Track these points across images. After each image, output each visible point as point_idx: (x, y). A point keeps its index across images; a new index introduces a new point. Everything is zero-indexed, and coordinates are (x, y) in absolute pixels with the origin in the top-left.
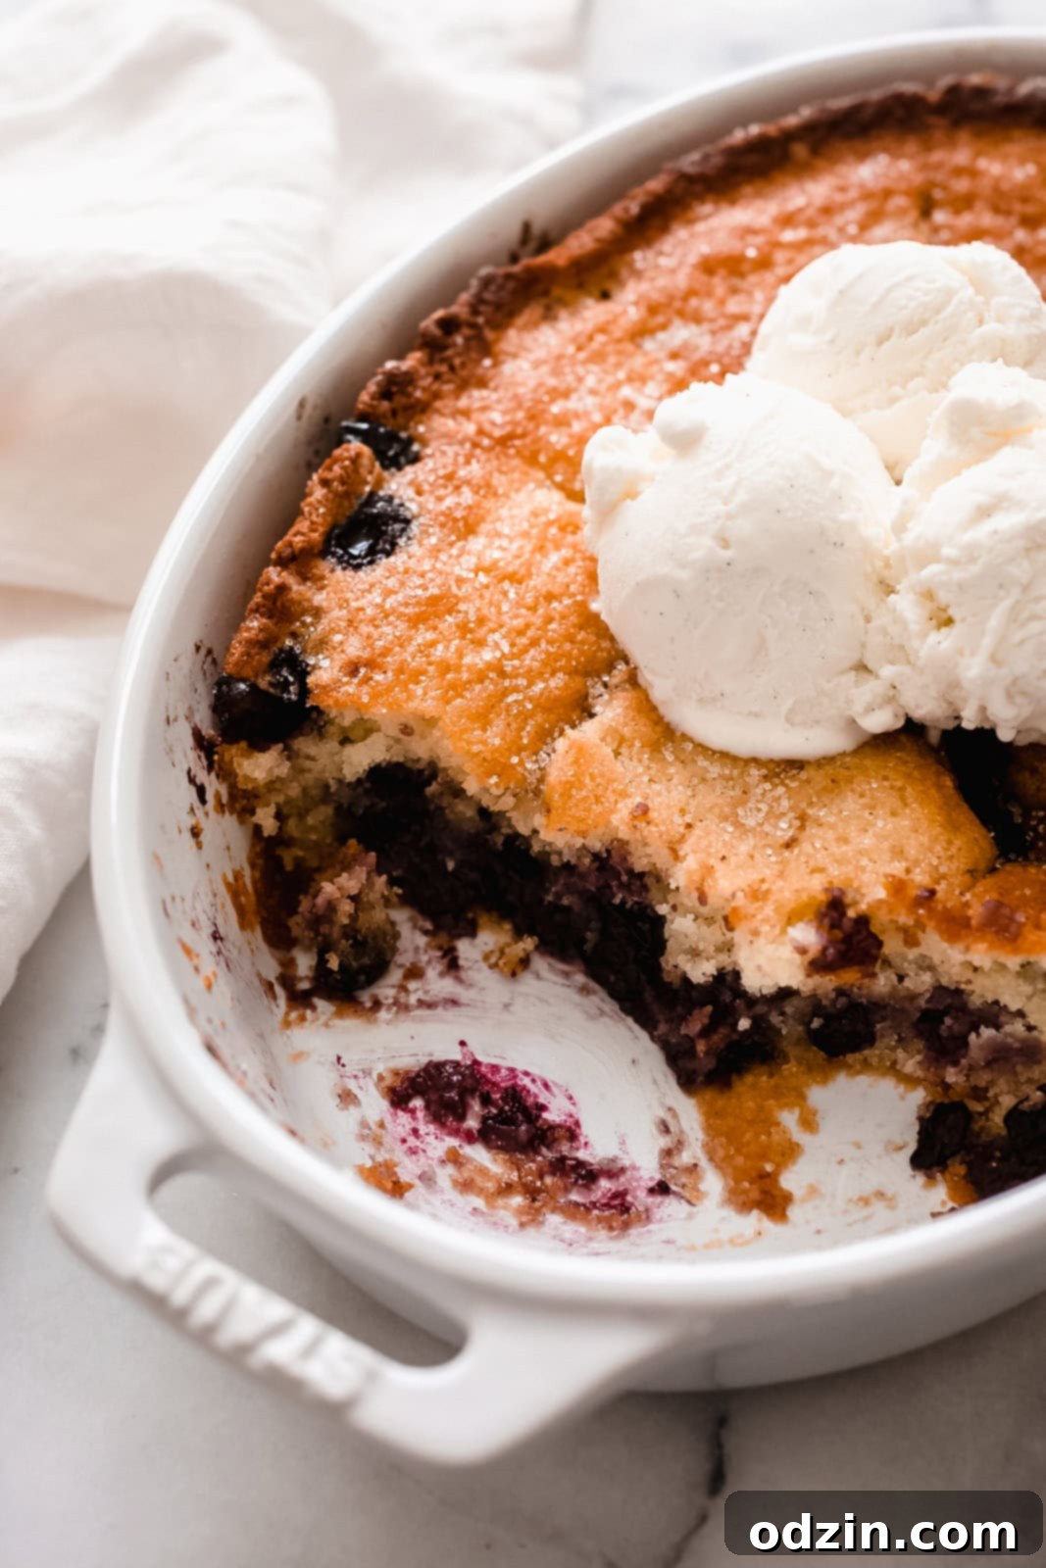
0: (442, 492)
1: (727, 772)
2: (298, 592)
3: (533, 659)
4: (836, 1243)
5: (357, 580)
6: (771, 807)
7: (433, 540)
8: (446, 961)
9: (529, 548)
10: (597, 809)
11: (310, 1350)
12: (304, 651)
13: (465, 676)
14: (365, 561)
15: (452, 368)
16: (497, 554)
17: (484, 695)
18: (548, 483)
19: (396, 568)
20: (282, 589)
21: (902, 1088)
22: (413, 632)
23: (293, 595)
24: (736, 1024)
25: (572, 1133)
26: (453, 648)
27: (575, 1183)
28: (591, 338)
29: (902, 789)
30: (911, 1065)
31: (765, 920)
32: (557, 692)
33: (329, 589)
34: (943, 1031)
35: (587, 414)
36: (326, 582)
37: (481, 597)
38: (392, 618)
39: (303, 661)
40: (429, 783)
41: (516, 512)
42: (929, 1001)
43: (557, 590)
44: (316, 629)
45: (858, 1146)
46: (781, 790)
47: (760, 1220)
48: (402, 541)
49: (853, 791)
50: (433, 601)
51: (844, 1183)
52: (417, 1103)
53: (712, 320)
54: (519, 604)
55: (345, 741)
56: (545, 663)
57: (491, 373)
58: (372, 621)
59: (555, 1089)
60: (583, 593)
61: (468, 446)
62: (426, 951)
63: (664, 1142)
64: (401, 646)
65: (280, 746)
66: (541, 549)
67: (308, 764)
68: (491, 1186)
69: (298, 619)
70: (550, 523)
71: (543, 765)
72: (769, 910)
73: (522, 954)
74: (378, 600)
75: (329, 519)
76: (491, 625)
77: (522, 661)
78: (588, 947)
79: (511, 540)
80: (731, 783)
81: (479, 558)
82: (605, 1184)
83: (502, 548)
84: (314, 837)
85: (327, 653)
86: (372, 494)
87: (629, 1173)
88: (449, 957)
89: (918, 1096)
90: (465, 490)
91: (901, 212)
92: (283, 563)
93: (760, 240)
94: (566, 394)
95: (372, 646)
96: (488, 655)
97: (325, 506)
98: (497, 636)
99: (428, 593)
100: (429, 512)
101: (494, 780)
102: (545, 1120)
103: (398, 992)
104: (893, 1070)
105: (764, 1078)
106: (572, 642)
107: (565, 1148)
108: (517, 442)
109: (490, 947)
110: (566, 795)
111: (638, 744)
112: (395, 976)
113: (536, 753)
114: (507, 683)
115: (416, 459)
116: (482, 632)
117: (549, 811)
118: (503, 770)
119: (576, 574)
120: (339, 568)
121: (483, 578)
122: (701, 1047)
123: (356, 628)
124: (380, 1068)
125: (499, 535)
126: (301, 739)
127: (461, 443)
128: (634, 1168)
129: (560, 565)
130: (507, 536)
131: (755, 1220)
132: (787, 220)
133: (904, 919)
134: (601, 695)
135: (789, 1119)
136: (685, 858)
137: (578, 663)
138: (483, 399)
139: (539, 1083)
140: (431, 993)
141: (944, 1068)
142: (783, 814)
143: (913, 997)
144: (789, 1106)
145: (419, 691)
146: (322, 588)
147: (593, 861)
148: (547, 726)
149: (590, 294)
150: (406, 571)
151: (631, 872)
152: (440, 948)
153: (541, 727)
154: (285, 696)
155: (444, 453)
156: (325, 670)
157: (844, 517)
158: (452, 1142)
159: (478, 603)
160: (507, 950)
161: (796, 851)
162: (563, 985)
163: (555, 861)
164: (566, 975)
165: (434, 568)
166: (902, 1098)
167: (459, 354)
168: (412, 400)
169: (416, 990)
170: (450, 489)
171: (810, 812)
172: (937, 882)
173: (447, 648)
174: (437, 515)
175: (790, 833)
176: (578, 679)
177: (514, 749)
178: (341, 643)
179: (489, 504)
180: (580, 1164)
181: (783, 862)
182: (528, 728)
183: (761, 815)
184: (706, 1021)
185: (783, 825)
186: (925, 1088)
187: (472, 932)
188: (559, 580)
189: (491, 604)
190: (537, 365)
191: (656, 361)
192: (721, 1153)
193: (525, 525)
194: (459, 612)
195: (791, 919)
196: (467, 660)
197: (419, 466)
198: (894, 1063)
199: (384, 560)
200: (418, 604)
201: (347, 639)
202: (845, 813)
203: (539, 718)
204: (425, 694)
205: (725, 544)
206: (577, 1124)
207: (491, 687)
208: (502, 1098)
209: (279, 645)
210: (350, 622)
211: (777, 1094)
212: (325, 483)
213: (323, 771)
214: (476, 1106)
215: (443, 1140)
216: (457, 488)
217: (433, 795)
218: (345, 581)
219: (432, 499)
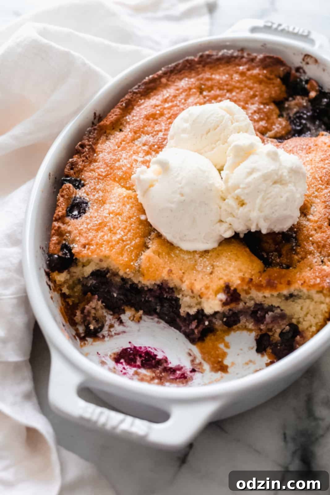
0: (94, 193)
1: (190, 257)
2: (64, 228)
3: (130, 235)
4: (243, 376)
5: (78, 222)
6: (204, 264)
7: (95, 207)
8: (119, 321)
9: (121, 205)
10: (158, 273)
11: (132, 425)
12: (69, 243)
13: (114, 243)
14: (78, 216)
15: (87, 158)
16: (113, 208)
17: (120, 247)
18: (120, 186)
19: (88, 217)
20: (59, 227)
21: (249, 333)
22: (97, 233)
23: (62, 229)
24: (204, 323)
25: (166, 360)
26: (109, 236)
27: (170, 374)
28: (121, 143)
29: (236, 254)
30: (251, 326)
31: (211, 294)
32: (138, 243)
33: (71, 225)
34: (258, 315)
35: (126, 165)
36: (69, 224)
37: (112, 221)
38: (91, 231)
39: (69, 246)
40: (107, 274)
41: (114, 195)
42: (254, 308)
43: (131, 215)
44: (70, 237)
45: (241, 350)
46: (205, 259)
47: (221, 374)
48: (87, 209)
49: (224, 256)
50: (100, 224)
51: (240, 360)
52: (122, 361)
53: (152, 133)
54: (122, 221)
55: (84, 266)
56: (133, 236)
57: (97, 157)
58: (85, 232)
59: (157, 350)
60: (138, 215)
61: (97, 179)
62: (113, 320)
63: (191, 358)
64: (95, 238)
65: (67, 271)
66: (124, 205)
67: (74, 274)
68: (148, 379)
69: (65, 235)
70: (124, 197)
71: (139, 263)
72: (211, 292)
73: (140, 316)
74: (86, 226)
75: (66, 206)
76: (117, 228)
77: (128, 236)
78: (158, 310)
79: (116, 204)
80: (191, 260)
81: (109, 210)
82: (178, 372)
83: (114, 206)
84: (77, 294)
85: (75, 243)
86: (75, 197)
87: (184, 369)
88: (119, 320)
89: (254, 334)
90: (100, 192)
91: (195, 94)
92: (56, 220)
93: (159, 108)
94: (119, 161)
95: (87, 239)
96: (119, 236)
97: (64, 203)
98: (119, 231)
99: (99, 222)
100: (92, 200)
101: (128, 270)
102: (158, 359)
103: (109, 332)
104: (245, 328)
105: (213, 336)
106: (139, 229)
107: (165, 365)
108: (109, 176)
109: (130, 316)
110: (148, 271)
111: (164, 254)
112: (106, 328)
113: (137, 260)
114: (125, 243)
115: (83, 185)
116: (115, 230)
117: (144, 276)
118: (130, 267)
119: (135, 210)
120: (72, 219)
121: (111, 215)
122: (196, 331)
123: (82, 235)
124: (109, 353)
125: (112, 203)
126: (72, 268)
127: (95, 179)
128: (185, 367)
129: (130, 208)
130: (114, 203)
131: (219, 374)
132: (165, 101)
133: (246, 287)
134: (149, 242)
135: (222, 346)
136: (185, 281)
137: (142, 234)
138: (97, 166)
139: (153, 349)
140: (118, 331)
141: (260, 325)
142: (207, 266)
143: (249, 308)
144: (221, 342)
145: (104, 250)
146: (69, 225)
147: (158, 287)
148: (138, 253)
149: (117, 131)
150: (91, 217)
151: (169, 288)
152: (116, 318)
153: (136, 253)
154: (67, 257)
155: (91, 182)
156: (76, 248)
157: (211, 182)
158: (135, 369)
159: (112, 222)
160: (136, 315)
161: (214, 275)
162: (152, 322)
163: (146, 289)
164: (152, 319)
165: (98, 215)
166: (250, 335)
167: (88, 154)
168: (79, 169)
169: (113, 331)
170: (96, 192)
171: (215, 264)
172: (252, 276)
173: (107, 236)
174: (95, 200)
175: (211, 270)
176: (143, 239)
177: (131, 261)
178: (79, 240)
179: (107, 194)
180: (171, 368)
181: (211, 278)
182: (133, 254)
183: (202, 267)
184: (196, 324)
185: (208, 268)
186: (255, 332)
187: (124, 312)
188: (131, 212)
189: (115, 222)
190: (109, 153)
191: (140, 147)
192: (207, 358)
193: (118, 199)
194: (108, 226)
195: (217, 293)
196: (113, 238)
197: (85, 187)
198: (246, 326)
199: (84, 215)
200: (97, 226)
201: (80, 238)
202: (223, 263)
203: (135, 251)
204: (105, 250)
205: (182, 195)
206: (166, 358)
207: (121, 245)
208: (145, 355)
209: (62, 243)
210: (80, 234)
211: (217, 340)
212: (62, 196)
213: (78, 276)
214: (138, 359)
215: (132, 369)
216: (97, 191)
217: (109, 277)
218: (75, 222)
219: (92, 196)
